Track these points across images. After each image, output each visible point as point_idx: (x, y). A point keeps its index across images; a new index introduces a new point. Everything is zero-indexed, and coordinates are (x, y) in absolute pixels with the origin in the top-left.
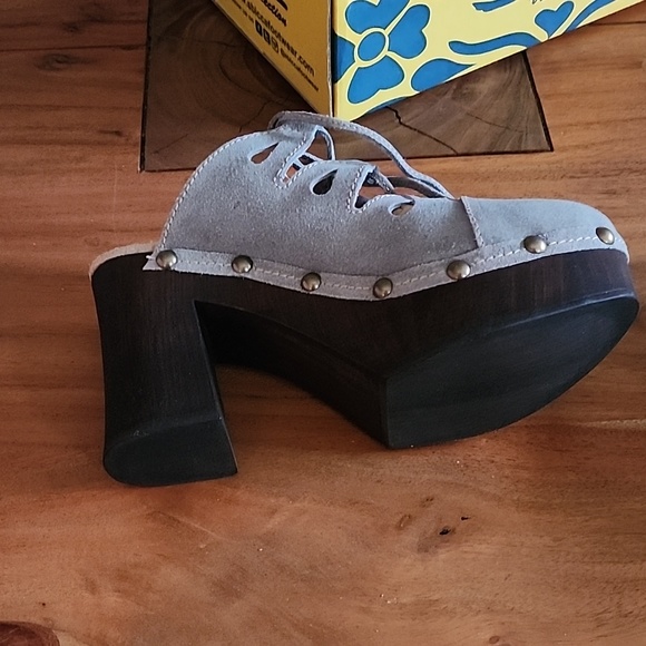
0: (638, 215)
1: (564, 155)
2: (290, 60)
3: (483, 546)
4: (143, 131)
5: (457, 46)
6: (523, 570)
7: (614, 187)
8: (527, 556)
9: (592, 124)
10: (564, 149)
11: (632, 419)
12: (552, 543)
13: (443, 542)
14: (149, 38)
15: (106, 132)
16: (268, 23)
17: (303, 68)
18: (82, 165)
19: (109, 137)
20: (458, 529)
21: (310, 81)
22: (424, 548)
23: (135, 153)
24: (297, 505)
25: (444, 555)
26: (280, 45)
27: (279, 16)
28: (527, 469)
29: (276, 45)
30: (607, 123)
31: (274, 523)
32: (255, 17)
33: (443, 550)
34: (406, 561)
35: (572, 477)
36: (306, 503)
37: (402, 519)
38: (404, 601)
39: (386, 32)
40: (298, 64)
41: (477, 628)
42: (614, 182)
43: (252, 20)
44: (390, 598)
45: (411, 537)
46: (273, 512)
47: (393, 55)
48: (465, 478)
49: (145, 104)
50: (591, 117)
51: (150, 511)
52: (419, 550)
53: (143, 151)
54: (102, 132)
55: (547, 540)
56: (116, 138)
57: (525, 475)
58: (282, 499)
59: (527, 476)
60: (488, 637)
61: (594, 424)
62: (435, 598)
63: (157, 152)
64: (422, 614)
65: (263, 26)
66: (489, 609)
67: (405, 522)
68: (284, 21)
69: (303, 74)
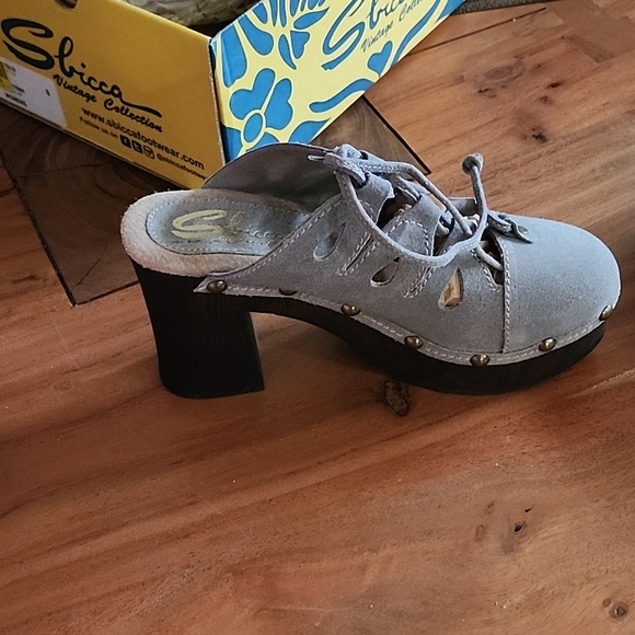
0: (528, 205)
1: (442, 173)
2: (170, 162)
3: (556, 528)
4: (56, 268)
5: (315, 107)
6: (597, 535)
7: (497, 188)
8: (595, 522)
9: (450, 140)
10: (439, 169)
11: (614, 376)
12: (608, 503)
13: (521, 537)
14: (14, 181)
15: (20, 281)
16: (137, 135)
17: (188, 165)
18: (14, 318)
19: (25, 284)
20: (527, 522)
21: (199, 175)
22: (509, 549)
23: (59, 291)
24: (381, 554)
25: (528, 547)
26: (156, 151)
27: (152, 125)
28: (555, 449)
29: (151, 152)
30: (462, 136)
31: (370, 578)
32: (119, 133)
33: (526, 544)
34: (501, 566)
35: (593, 441)
36: (388, 550)
37: (477, 531)
38: (517, 600)
39: (262, 112)
40: (183, 163)
41: (587, 599)
42: (494, 184)
43: (115, 135)
44: (504, 604)
45: (492, 544)
46: (363, 568)
47: (271, 131)
48: (510, 475)
49: (44, 242)
50: (446, 135)
51: (252, 613)
52: (506, 553)
53: (65, 286)
54: (15, 282)
55: (602, 502)
56: (32, 283)
57: (555, 454)
58: (366, 554)
59: (558, 455)
60: (600, 602)
61: (588, 391)
62: (540, 587)
63: (79, 283)
64: (537, 606)
65: (131, 138)
66: (590, 580)
67: (481, 534)
68: (159, 129)
69: (190, 171)
